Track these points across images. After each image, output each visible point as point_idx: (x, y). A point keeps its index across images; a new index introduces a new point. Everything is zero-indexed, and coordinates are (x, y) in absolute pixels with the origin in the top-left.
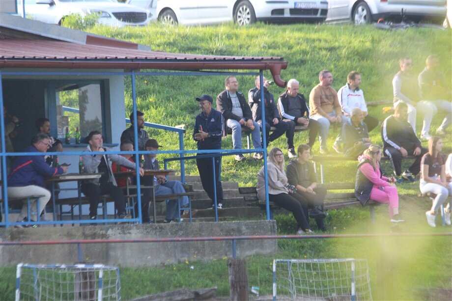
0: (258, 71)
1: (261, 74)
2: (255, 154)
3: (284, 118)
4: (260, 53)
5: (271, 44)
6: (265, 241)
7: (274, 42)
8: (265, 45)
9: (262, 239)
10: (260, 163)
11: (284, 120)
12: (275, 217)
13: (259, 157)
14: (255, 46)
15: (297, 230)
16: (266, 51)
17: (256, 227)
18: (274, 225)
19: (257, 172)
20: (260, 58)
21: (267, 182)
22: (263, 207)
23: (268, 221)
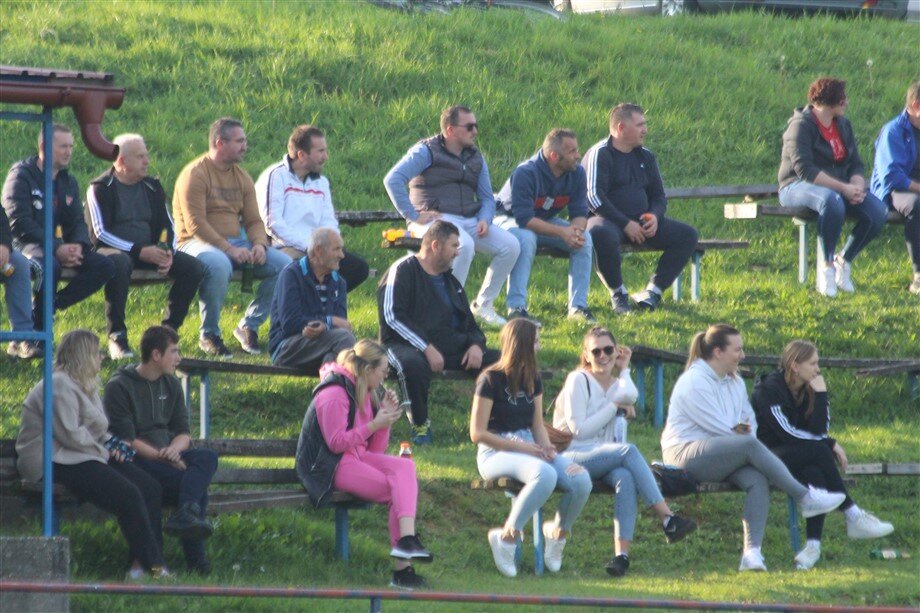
0: (39, 109)
1: (46, 118)
2: (11, 344)
3: (101, 244)
4: (38, 51)
5: (69, 30)
6: (35, 596)
7: (77, 25)
8: (51, 31)
9: (27, 590)
10: (25, 370)
11: (102, 251)
12: (64, 528)
13: (24, 351)
14: (23, 32)
15: (128, 568)
16: (52, 48)
17: (9, 555)
18: (62, 553)
19: (16, 394)
20: (47, 71)
21: (49, 430)
22: (34, 498)
23: (47, 538)
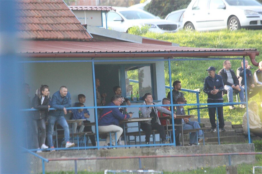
0: (242, 57)
1: (244, 59)
2: (241, 105)
3: (258, 84)
4: (244, 46)
5: (250, 41)
6: (248, 155)
7: (251, 40)
8: (246, 42)
9: (246, 154)
10: (244, 110)
11: (258, 85)
12: (254, 142)
13: (243, 107)
14: (240, 43)
16: (246, 45)
17: (242, 148)
18: (253, 147)
19: (242, 115)
20: (243, 49)
21: (248, 121)
22: (246, 136)
23: (249, 144)
